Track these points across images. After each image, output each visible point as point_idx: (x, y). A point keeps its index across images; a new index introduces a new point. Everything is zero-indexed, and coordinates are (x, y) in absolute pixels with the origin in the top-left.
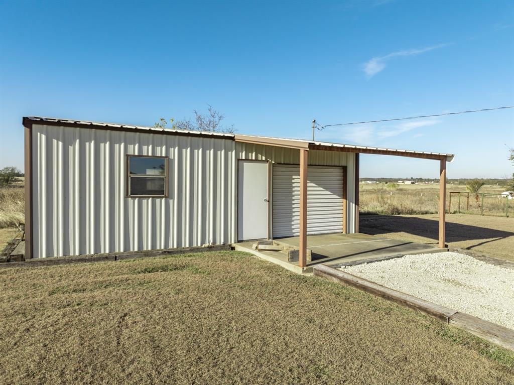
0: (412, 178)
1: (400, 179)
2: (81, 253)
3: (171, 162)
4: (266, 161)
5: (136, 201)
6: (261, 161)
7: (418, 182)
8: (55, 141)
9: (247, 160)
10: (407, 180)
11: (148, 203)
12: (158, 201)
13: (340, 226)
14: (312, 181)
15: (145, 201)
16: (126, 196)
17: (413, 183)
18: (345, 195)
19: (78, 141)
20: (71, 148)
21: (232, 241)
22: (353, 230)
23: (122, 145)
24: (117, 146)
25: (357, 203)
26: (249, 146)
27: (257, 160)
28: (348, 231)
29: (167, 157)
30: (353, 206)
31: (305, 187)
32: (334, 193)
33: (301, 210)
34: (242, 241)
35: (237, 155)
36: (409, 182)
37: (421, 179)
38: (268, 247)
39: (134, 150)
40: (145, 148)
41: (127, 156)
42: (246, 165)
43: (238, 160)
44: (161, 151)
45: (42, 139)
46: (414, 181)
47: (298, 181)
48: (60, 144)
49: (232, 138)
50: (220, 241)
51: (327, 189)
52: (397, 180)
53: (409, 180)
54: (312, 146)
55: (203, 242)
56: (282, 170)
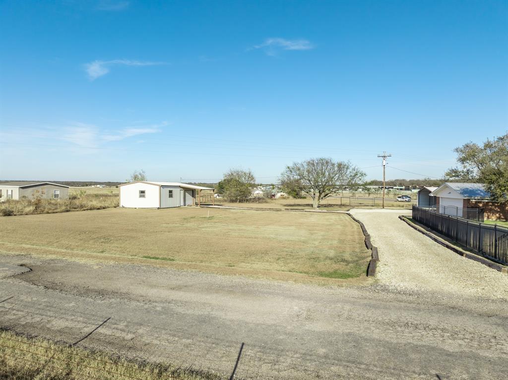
3: (173, 191)
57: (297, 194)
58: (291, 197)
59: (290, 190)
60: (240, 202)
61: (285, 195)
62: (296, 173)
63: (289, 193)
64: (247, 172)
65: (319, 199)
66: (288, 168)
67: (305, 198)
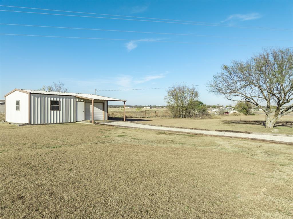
0: (151, 106)
1: (145, 106)
2: (40, 123)
3: (60, 102)
4: (83, 102)
5: (53, 111)
6: (82, 101)
7: (153, 108)
8: (35, 97)
9: (78, 101)
10: (148, 106)
11: (55, 112)
12: (57, 111)
13: (103, 118)
14: (95, 106)
15: (54, 111)
16: (50, 110)
17: (151, 108)
18: (104, 110)
19: (40, 97)
20: (38, 99)
21: (75, 121)
22: (106, 119)
23: (50, 98)
24: (48, 98)
25: (107, 112)
26: (79, 98)
27: (81, 101)
28: (105, 120)
29: (59, 101)
30: (106, 113)
31: (93, 108)
32: (101, 110)
33: (92, 114)
34: (77, 121)
35: (76, 100)
36: (149, 108)
37: (155, 106)
38: (85, 121)
39: (52, 99)
40: (54, 99)
41: (51, 101)
42: (78, 102)
43: (76, 101)
44: (58, 100)
45: (32, 97)
46: (151, 107)
47: (91, 106)
48: (36, 98)
49: (75, 96)
50: (72, 121)
51: (99, 108)
52: (143, 107)
53: (149, 106)
54: (94, 100)
55: (68, 121)
56: (87, 104)
57: (247, 112)
58: (242, 114)
59: (241, 108)
60: (182, 117)
61: (238, 112)
62: (239, 77)
63: (240, 111)
64: (191, 88)
65: (276, 115)
66: (225, 67)
67: (254, 115)
